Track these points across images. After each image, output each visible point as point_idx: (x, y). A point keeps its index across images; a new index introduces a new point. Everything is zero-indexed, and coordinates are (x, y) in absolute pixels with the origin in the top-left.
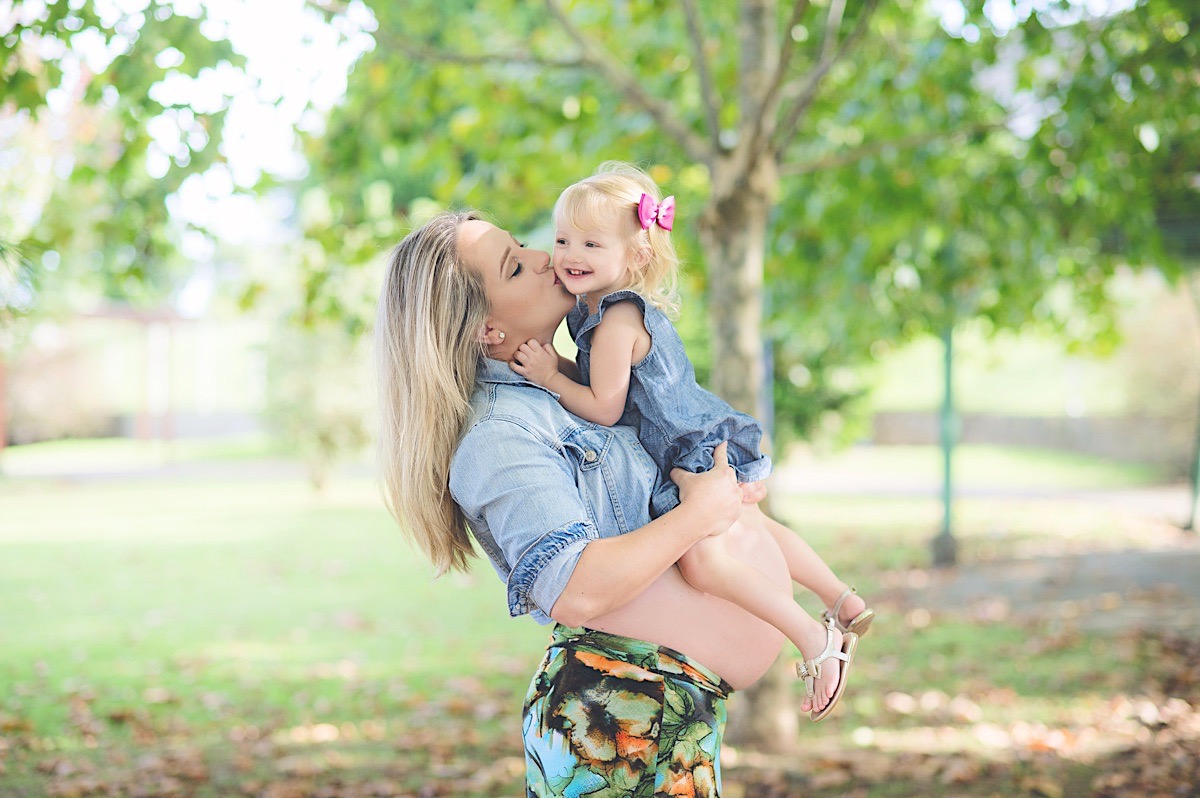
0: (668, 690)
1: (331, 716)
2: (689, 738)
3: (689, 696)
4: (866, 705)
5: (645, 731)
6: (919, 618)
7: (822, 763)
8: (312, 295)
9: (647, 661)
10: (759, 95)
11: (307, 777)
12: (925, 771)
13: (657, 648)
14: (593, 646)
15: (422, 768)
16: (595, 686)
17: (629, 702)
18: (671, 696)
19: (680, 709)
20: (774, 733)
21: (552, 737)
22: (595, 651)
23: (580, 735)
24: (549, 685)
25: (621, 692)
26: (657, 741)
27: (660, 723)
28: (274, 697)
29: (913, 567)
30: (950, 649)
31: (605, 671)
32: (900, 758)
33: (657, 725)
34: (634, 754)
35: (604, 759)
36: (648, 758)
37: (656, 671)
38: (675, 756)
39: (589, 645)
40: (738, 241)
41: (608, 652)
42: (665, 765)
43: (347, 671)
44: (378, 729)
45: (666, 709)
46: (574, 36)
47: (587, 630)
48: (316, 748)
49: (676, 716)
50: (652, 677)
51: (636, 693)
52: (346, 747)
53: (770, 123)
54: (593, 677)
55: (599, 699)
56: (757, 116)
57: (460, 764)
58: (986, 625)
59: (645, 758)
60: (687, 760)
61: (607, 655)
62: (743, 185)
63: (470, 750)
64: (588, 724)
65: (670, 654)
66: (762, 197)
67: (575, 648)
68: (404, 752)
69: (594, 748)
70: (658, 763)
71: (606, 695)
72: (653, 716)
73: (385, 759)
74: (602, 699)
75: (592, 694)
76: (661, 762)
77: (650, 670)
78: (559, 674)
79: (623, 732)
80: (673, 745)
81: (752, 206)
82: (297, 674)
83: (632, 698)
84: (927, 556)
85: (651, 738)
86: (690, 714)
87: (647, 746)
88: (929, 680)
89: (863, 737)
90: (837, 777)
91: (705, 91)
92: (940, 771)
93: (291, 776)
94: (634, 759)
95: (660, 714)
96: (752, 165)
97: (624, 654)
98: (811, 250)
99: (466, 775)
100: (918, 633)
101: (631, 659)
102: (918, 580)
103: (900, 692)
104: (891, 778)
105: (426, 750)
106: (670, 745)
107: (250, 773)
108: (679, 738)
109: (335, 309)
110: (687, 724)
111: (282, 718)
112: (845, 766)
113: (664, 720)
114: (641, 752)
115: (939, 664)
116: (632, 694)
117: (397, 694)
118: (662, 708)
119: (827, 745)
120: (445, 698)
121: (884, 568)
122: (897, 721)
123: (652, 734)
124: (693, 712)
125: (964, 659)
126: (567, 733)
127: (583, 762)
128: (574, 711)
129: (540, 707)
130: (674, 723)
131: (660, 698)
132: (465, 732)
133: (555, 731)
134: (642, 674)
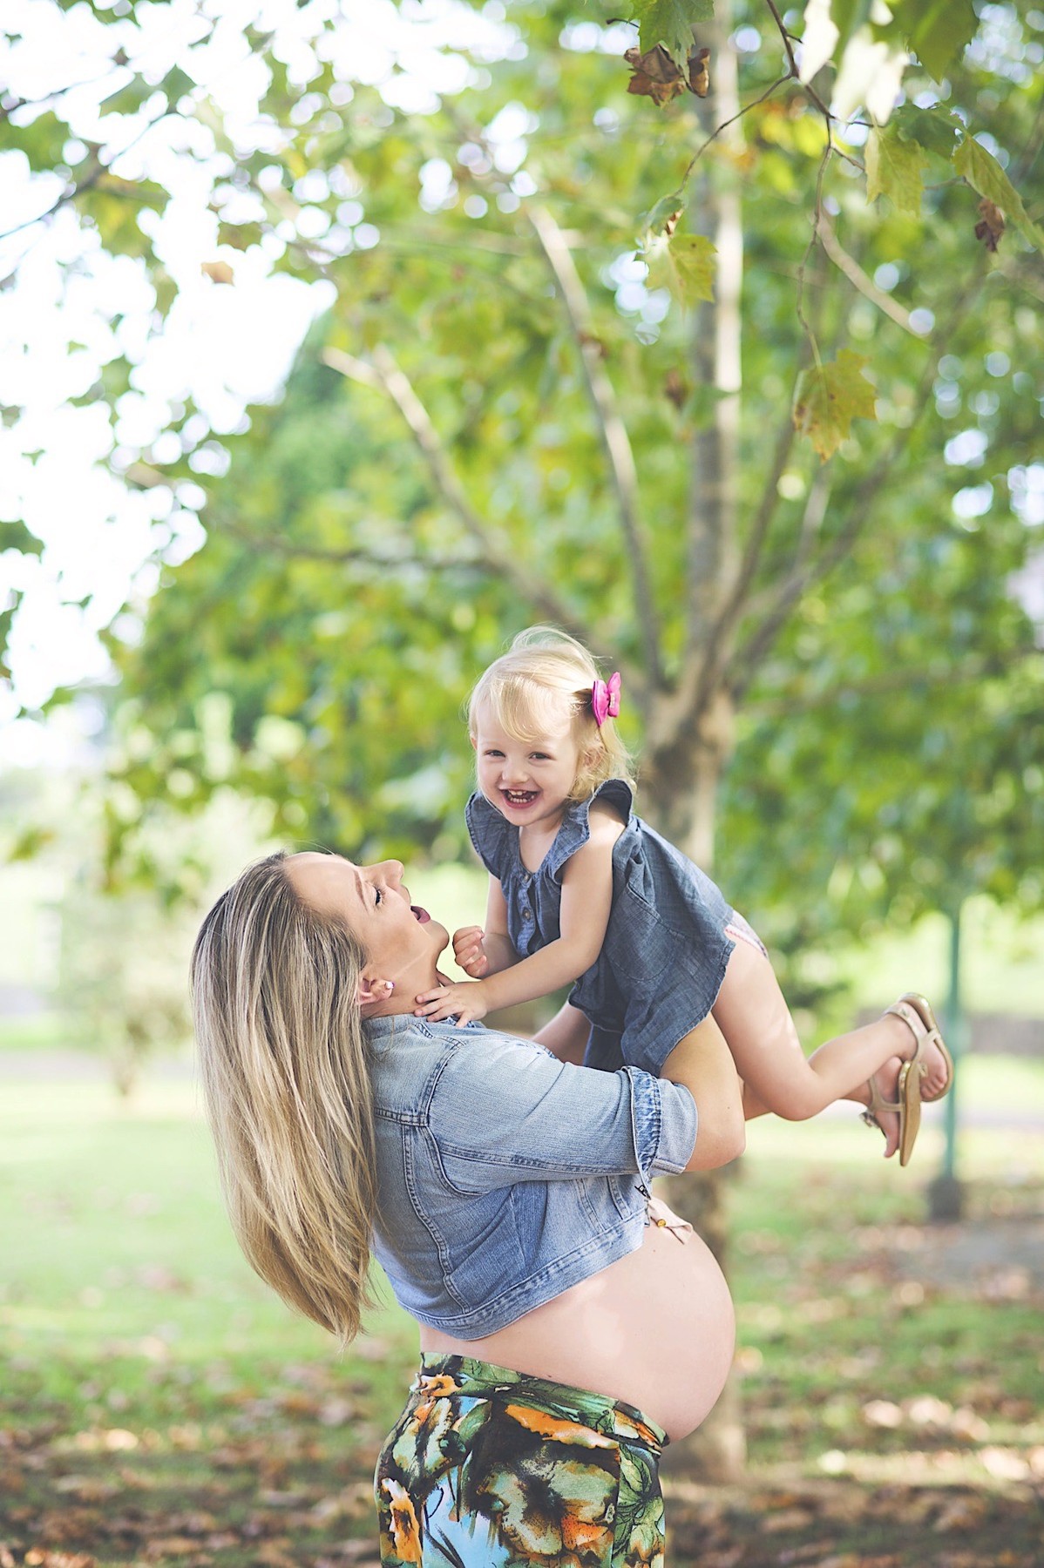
0: (624, 1459)
1: (128, 1416)
2: (647, 1520)
3: (645, 1466)
4: (837, 1415)
5: (597, 1515)
6: (910, 1294)
7: (777, 1498)
8: (115, 851)
9: (602, 1422)
10: (714, 613)
11: (92, 1503)
12: (916, 1512)
13: (613, 1404)
14: (533, 1400)
15: (247, 1492)
16: (534, 1455)
17: (578, 1477)
18: (628, 1468)
19: (636, 1485)
20: (717, 1458)
21: (473, 1523)
22: (537, 1407)
23: (514, 1520)
24: (464, 1450)
25: (569, 1463)
26: (611, 1528)
27: (615, 1505)
28: (55, 1386)
29: (903, 1222)
30: (950, 1339)
31: (546, 1435)
32: (879, 1493)
33: (612, 1507)
34: (585, 1546)
35: (545, 1552)
36: (602, 1550)
37: (612, 1436)
38: (632, 1545)
39: (528, 1397)
40: (681, 804)
41: (555, 1409)
42: (621, 1557)
43: (153, 1351)
44: (191, 1435)
45: (622, 1486)
46: (473, 527)
47: (524, 1376)
48: (109, 1459)
49: (633, 1493)
50: (605, 1443)
51: (587, 1464)
52: (146, 1461)
53: (730, 648)
54: (531, 1442)
55: (540, 1473)
56: (711, 640)
57: (298, 1490)
58: (1001, 1304)
59: (598, 1550)
60: (645, 1548)
61: (553, 1413)
62: (690, 731)
63: (310, 1469)
64: (525, 1505)
65: (626, 1410)
66: (713, 747)
67: (506, 1401)
68: (223, 1469)
69: (533, 1537)
70: (613, 1557)
71: (549, 1467)
72: (607, 1494)
73: (199, 1479)
74: (544, 1472)
75: (530, 1466)
76: (617, 1554)
77: (605, 1435)
78: (479, 1435)
79: (570, 1517)
80: (630, 1532)
81: (702, 759)
82: (86, 1351)
83: (583, 1472)
84: (921, 1207)
85: (605, 1524)
86: (647, 1489)
87: (599, 1534)
88: (922, 1382)
89: (833, 1462)
90: (796, 1519)
91: (643, 602)
92: (934, 1513)
93: (73, 1499)
94: (585, 1553)
95: (615, 1492)
96: (702, 705)
97: (575, 1412)
98: (771, 807)
99: (306, 1505)
100: (907, 1313)
101: (584, 1419)
102: (909, 1241)
103: (883, 1399)
104: (867, 1520)
105: (253, 1467)
106: (627, 1531)
107: (20, 1496)
108: (636, 1521)
109: (147, 870)
110: (644, 1503)
111: (64, 1417)
112: (808, 1504)
113: (620, 1500)
114: (593, 1542)
115: (935, 1359)
116: (582, 1465)
117: (218, 1386)
118: (618, 1484)
119: (785, 1474)
120: (280, 1394)
121: (865, 1222)
122: (878, 1440)
123: (606, 1519)
124: (650, 1487)
125: (968, 1354)
126: (496, 1517)
127: (519, 1556)
128: (507, 1488)
129: (454, 1481)
130: (629, 1503)
131: (615, 1470)
132: (305, 1444)
133: (479, 1515)
134: (594, 1440)
